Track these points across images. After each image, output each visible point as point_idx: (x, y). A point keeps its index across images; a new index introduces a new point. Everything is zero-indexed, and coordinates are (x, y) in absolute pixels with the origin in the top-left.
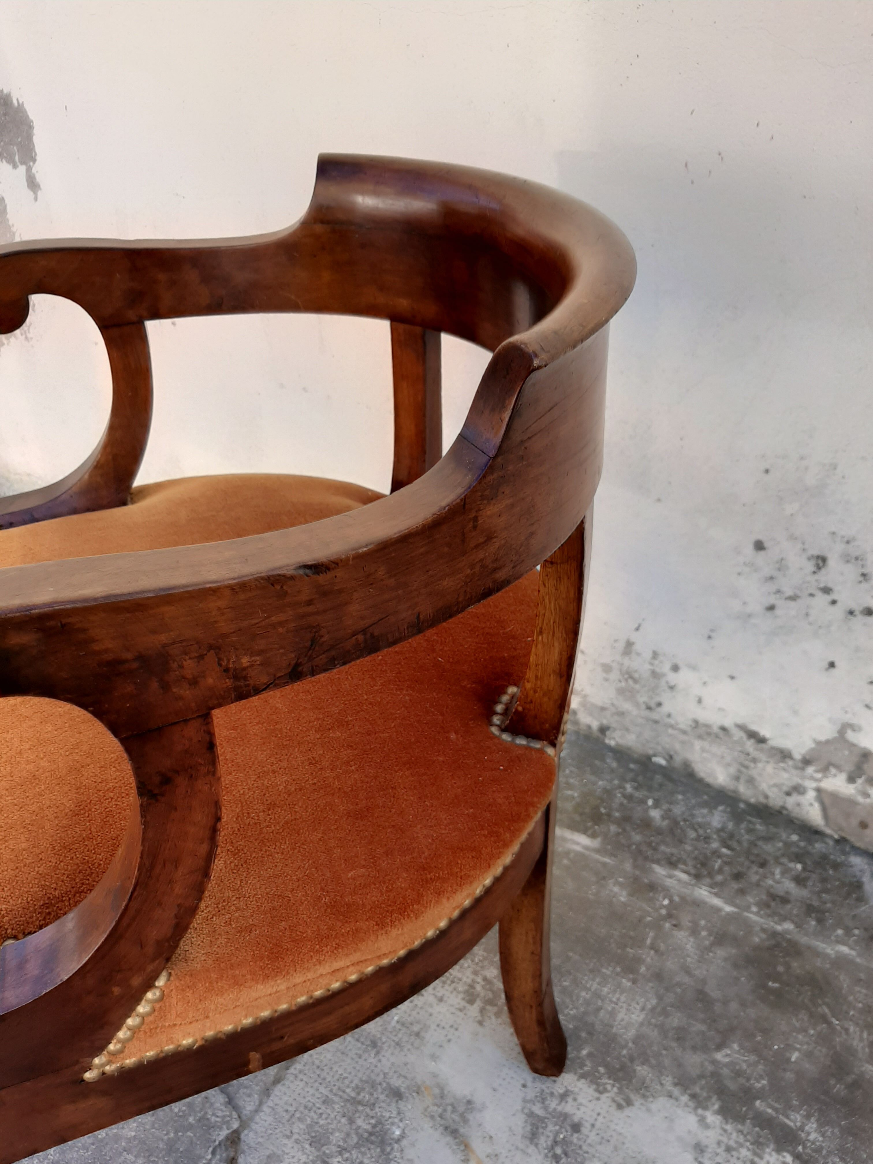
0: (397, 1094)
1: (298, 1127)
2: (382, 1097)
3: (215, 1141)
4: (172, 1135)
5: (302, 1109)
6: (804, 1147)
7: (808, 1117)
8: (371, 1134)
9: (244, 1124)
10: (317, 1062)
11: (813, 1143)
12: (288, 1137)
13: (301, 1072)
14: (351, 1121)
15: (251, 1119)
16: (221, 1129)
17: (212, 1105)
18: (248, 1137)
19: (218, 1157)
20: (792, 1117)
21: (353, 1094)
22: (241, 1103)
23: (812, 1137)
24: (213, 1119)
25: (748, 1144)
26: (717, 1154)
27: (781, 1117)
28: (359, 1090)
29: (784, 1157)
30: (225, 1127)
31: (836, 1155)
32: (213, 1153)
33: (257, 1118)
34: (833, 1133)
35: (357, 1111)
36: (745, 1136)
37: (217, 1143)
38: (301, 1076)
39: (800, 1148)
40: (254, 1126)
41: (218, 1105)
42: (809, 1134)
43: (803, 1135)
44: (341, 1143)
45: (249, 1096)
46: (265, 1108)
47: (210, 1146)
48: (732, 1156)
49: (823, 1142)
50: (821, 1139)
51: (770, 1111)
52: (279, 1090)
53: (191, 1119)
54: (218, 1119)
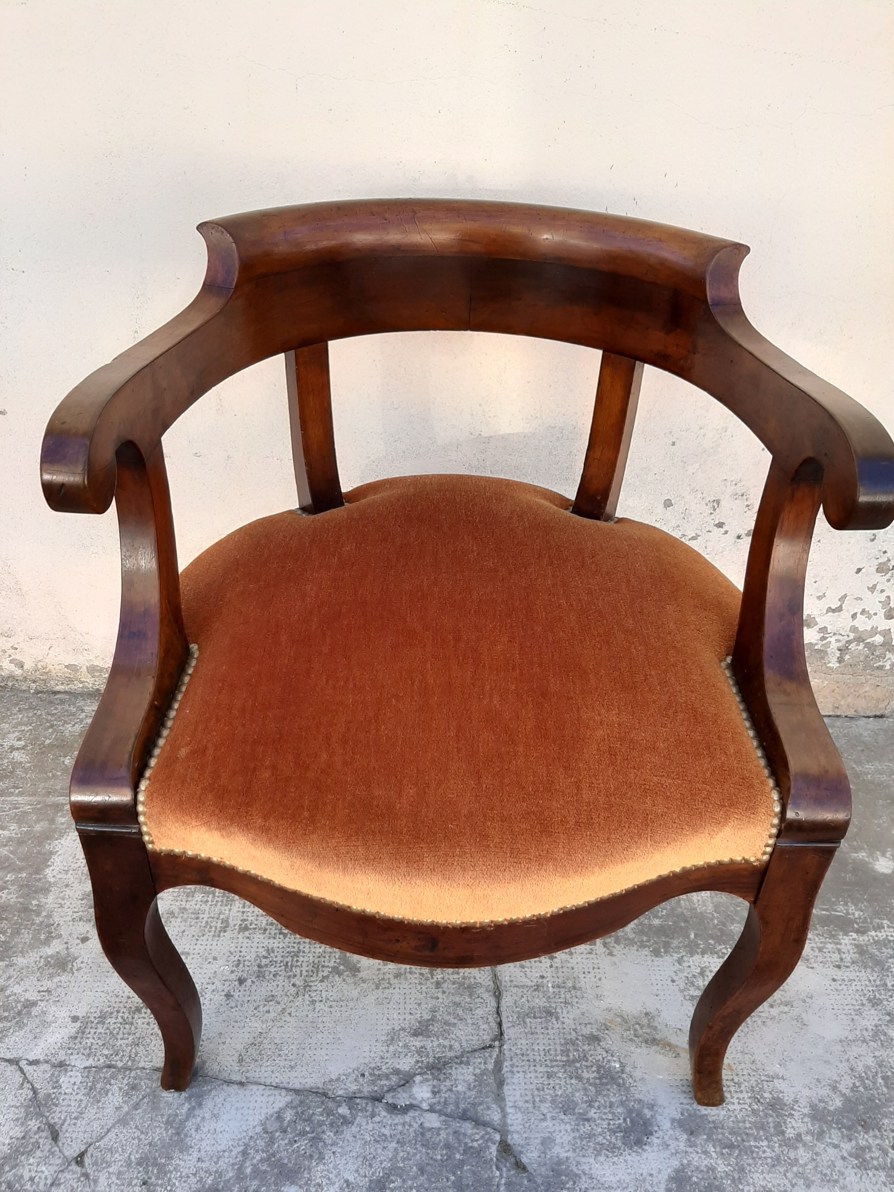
0: (594, 1039)
1: (545, 1108)
2: (586, 1047)
3: (492, 1159)
4: (453, 1178)
5: (536, 1093)
6: (858, 924)
7: (846, 904)
8: (600, 1078)
9: (503, 1130)
10: (518, 1052)
11: (860, 918)
12: (545, 1119)
13: (512, 1066)
14: (579, 1078)
15: (505, 1124)
16: (488, 1148)
17: (465, 1135)
18: (514, 1139)
19: (504, 1169)
20: (839, 909)
21: (564, 1059)
22: (487, 1118)
23: (857, 916)
24: (475, 1144)
25: (827, 940)
26: (817, 957)
27: (833, 913)
28: (565, 1053)
29: (851, 936)
30: (490, 1144)
31: (875, 918)
32: (498, 1168)
33: (509, 1121)
34: (865, 906)
35: (577, 1069)
36: (823, 936)
37: (495, 1159)
38: (515, 1069)
39: (856, 925)
40: (511, 1129)
41: (470, 1132)
42: (854, 914)
43: (852, 917)
44: (585, 1098)
45: (488, 1108)
46: (509, 1110)
47: (491, 1166)
48: (825, 953)
49: (864, 914)
50: (862, 913)
51: (824, 912)
52: (507, 1089)
53: (458, 1156)
54: (480, 1142)
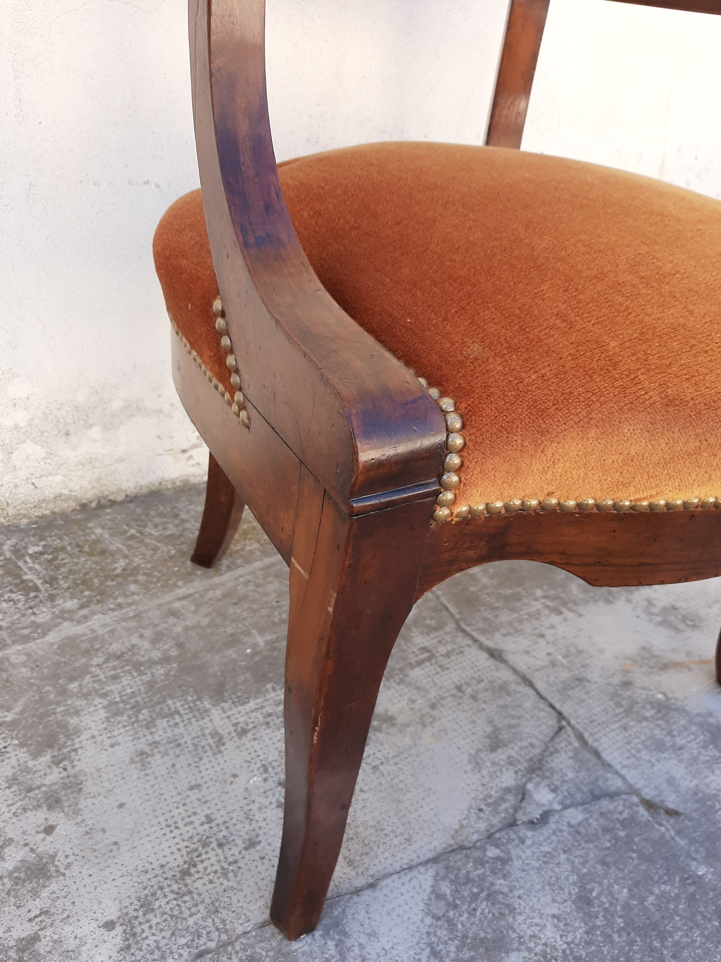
0: (627, 684)
1: (644, 754)
2: (629, 693)
3: (648, 820)
4: (634, 855)
5: (628, 747)
8: (659, 711)
9: (637, 793)
10: (586, 721)
12: (653, 765)
13: (592, 735)
14: (646, 719)
15: (630, 786)
16: (637, 812)
17: (610, 812)
18: (648, 793)
19: (664, 822)
21: (622, 710)
22: (613, 789)
24: (625, 815)
28: (618, 704)
30: (635, 808)
32: (661, 825)
33: (632, 781)
35: (638, 713)
37: (650, 818)
38: (597, 737)
40: (638, 786)
41: (611, 807)
44: (664, 732)
45: (607, 780)
46: (623, 772)
47: (653, 826)
52: (605, 755)
53: (622, 834)
54: (627, 811)
